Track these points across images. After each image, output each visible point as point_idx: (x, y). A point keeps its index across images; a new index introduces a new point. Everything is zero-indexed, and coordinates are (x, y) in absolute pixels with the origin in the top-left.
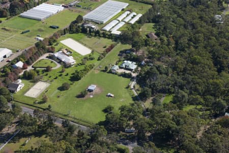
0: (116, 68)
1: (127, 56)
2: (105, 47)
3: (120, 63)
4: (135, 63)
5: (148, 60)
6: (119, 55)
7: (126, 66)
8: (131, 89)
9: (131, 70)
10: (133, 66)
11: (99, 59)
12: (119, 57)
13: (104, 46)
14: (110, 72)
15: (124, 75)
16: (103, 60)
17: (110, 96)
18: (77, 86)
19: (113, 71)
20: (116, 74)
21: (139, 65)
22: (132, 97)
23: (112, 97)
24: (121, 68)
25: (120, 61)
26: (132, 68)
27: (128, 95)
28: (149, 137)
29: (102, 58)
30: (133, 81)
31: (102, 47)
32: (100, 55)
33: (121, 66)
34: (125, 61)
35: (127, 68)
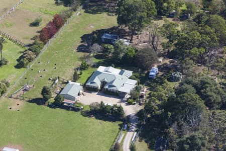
0: (74, 89)
1: (106, 50)
3: (85, 74)
4: (129, 73)
5: (167, 61)
6: (80, 49)
7: (104, 83)
9: (119, 95)
10: (124, 81)
11: (20, 65)
12: (81, 54)
13: (33, 20)
14: (58, 104)
15: (101, 113)
16: (31, 65)
19: (65, 101)
20: (76, 110)
21: (144, 79)
24: (89, 89)
25: (83, 68)
26: (121, 89)
29: (30, 60)
30: (128, 129)
31: (28, 23)
32: (22, 50)
33: (89, 84)
34: (100, 68)
35: (109, 89)
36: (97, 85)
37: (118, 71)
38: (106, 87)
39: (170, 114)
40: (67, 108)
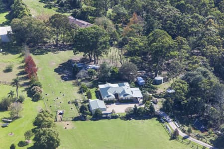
2: (8, 70)
4: (127, 84)
7: (116, 95)
10: (130, 90)
30: (166, 121)
31: (1, 72)
32: (23, 89)
33: (105, 98)
34: (101, 86)
35: (124, 98)
36: (113, 97)
38: (121, 97)
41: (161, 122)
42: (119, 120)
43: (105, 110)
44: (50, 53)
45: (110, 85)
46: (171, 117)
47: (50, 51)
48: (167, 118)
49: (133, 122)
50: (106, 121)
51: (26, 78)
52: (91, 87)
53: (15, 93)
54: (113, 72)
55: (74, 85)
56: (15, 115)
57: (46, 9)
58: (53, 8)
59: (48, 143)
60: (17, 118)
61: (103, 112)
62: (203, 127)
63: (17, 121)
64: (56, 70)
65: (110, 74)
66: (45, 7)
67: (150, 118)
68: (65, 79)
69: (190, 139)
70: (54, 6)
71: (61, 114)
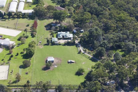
5: (76, 28)
8: (83, 53)
10: (69, 34)
11: (33, 37)
15: (68, 44)
17: (71, 62)
18: (34, 61)
22: (90, 59)
23: (73, 62)
24: (59, 39)
27: (84, 58)
28: (128, 84)
31: (25, 26)
32: (30, 33)
33: (59, 37)
34: (59, 33)
35: (66, 37)
36: (61, 37)
37: (65, 33)
38: (65, 37)
39: (92, 39)
40: (57, 45)
41: (77, 47)
42: (61, 46)
43: (57, 42)
44: (46, 20)
45: (62, 32)
46: (81, 45)
47: (46, 19)
48: (80, 46)
49: (66, 47)
50: (56, 46)
51: (33, 29)
52: (55, 33)
53: (25, 34)
54: (64, 28)
55: (50, 32)
56: (23, 42)
57: (52, 3)
58: (55, 3)
59: (30, 53)
60: (24, 43)
61: (56, 43)
62: (92, 49)
63: (23, 44)
64: (45, 26)
65: (63, 28)
66: (52, 2)
67: (73, 45)
68: (47, 30)
69: (86, 54)
70: (56, 2)
71: (40, 43)
